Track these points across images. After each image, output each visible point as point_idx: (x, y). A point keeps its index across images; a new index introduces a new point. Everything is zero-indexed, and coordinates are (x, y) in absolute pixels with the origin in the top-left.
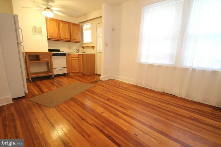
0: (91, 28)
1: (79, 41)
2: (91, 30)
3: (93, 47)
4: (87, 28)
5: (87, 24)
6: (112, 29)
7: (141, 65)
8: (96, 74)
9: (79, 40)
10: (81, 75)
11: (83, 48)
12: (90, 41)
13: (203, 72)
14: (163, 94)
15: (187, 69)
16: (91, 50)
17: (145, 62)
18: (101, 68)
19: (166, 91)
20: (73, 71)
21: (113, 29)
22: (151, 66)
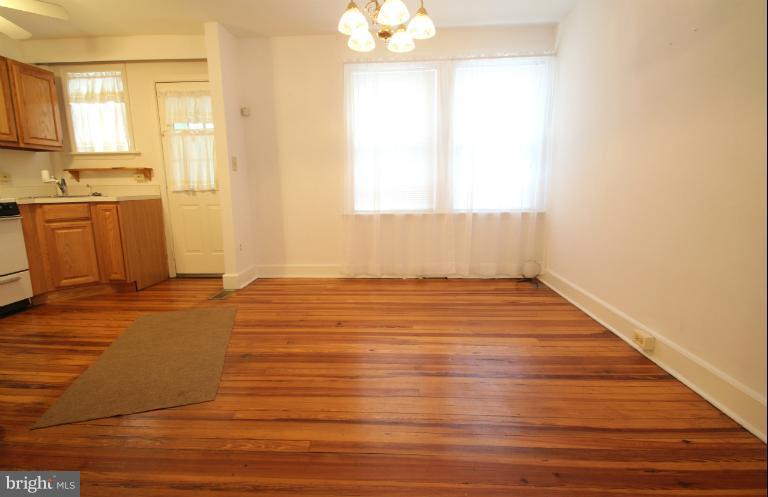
0: (121, 94)
1: (56, 144)
2: (123, 100)
3: (147, 173)
4: (98, 91)
5: (91, 74)
6: (242, 112)
7: (362, 219)
8: (172, 274)
9: (57, 140)
10: (109, 290)
11: (76, 174)
12: (126, 149)
13: (490, 217)
14: (423, 281)
15: (461, 217)
16: (135, 183)
17: (372, 209)
18: (221, 251)
19: (429, 274)
20: (64, 282)
21: (246, 112)
22: (387, 218)
